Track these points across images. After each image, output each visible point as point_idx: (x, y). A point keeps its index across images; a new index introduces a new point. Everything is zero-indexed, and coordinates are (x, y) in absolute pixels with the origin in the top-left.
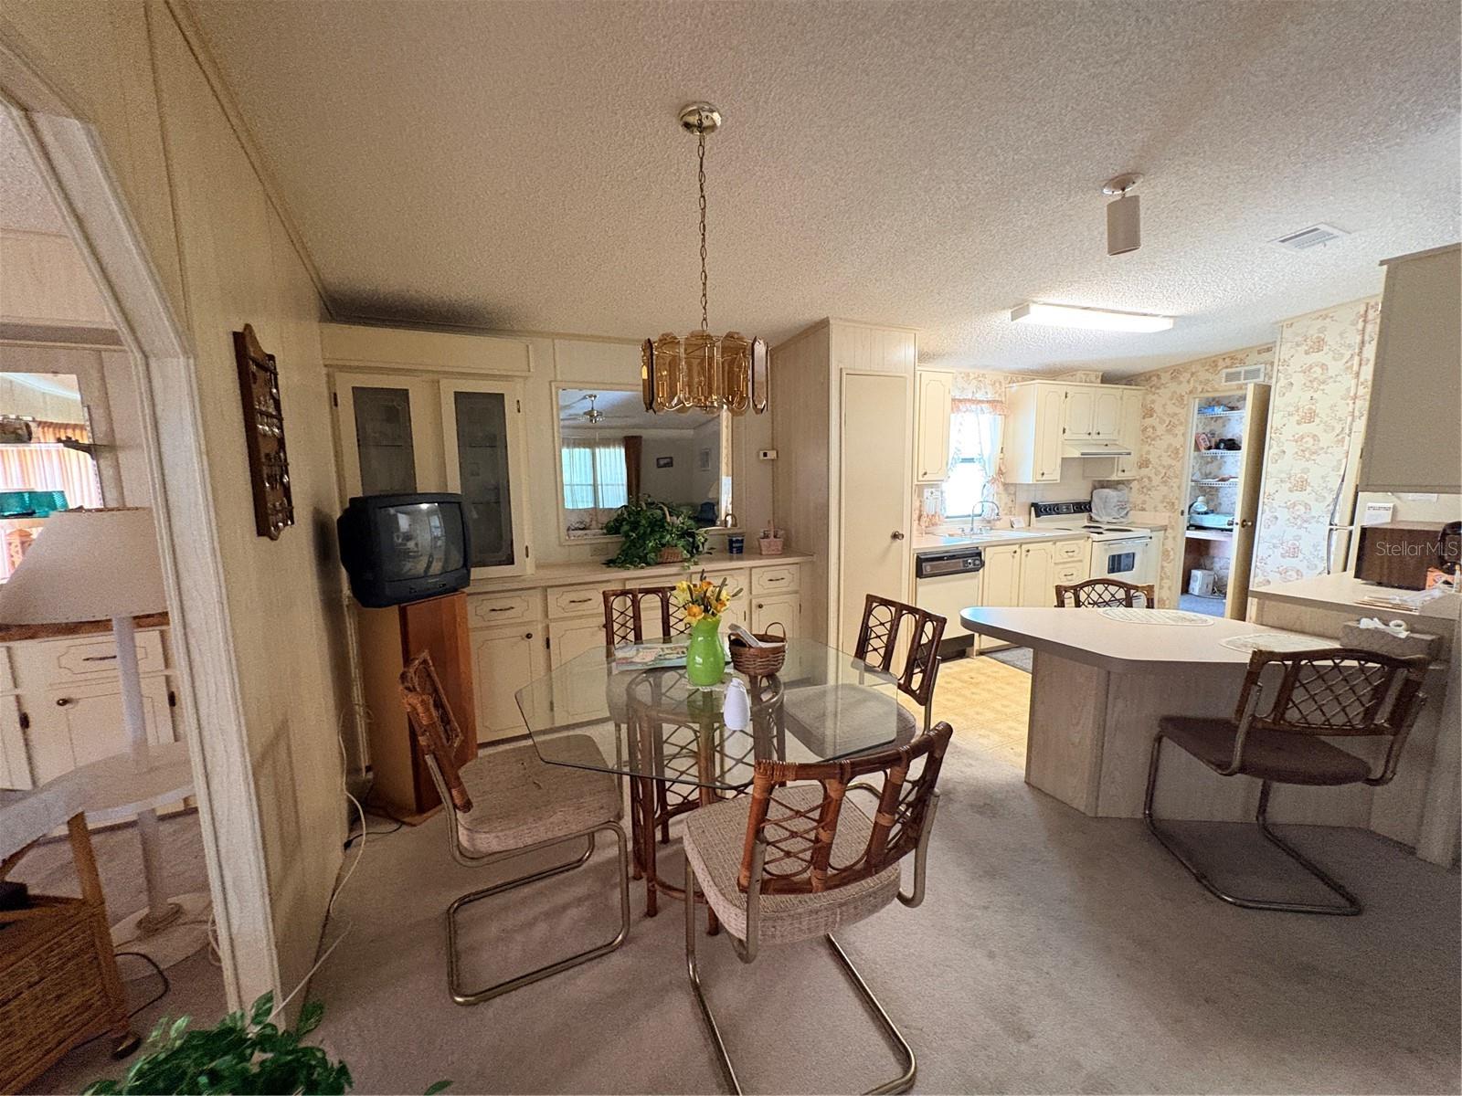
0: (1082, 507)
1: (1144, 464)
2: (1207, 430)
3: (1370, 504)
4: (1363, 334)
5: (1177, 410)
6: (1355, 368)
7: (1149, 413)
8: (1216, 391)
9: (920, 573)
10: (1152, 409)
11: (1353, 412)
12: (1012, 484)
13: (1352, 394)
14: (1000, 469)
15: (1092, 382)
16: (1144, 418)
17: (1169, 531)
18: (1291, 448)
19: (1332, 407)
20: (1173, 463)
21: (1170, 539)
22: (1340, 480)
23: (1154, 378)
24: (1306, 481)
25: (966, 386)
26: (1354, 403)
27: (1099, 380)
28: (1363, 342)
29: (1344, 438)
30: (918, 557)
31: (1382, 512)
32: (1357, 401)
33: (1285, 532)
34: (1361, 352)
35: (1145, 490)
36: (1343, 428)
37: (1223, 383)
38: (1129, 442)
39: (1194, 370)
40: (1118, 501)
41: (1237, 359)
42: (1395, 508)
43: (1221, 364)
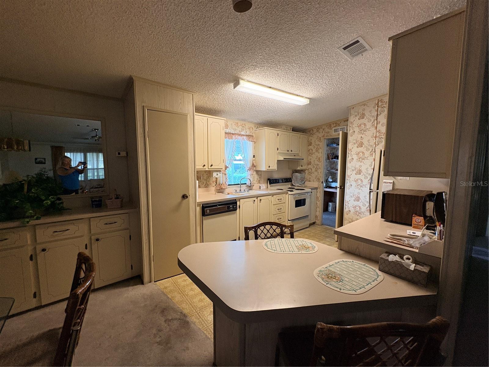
0: (288, 180)
1: (309, 163)
2: (332, 153)
3: (384, 181)
4: (378, 111)
5: (319, 143)
6: (376, 125)
7: (310, 144)
8: (331, 136)
9: (204, 214)
10: (311, 143)
11: (375, 143)
12: (260, 171)
13: (375, 136)
14: (253, 164)
15: (289, 131)
16: (309, 146)
17: (318, 189)
18: (355, 157)
19: (368, 141)
20: (319, 163)
21: (319, 193)
22: (373, 170)
23: (311, 131)
24: (361, 170)
25: (237, 128)
26: (376, 139)
27: (291, 130)
28: (377, 115)
29: (373, 153)
30: (202, 206)
31: (389, 184)
32: (377, 138)
33: (354, 191)
34: (377, 119)
35: (310, 174)
36: (372, 149)
37: (333, 133)
38: (303, 155)
39: (324, 128)
40: (301, 178)
41: (337, 124)
42: (393, 182)
43: (332, 126)
